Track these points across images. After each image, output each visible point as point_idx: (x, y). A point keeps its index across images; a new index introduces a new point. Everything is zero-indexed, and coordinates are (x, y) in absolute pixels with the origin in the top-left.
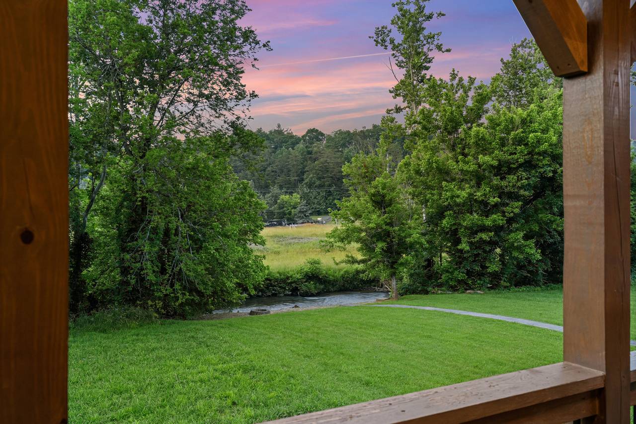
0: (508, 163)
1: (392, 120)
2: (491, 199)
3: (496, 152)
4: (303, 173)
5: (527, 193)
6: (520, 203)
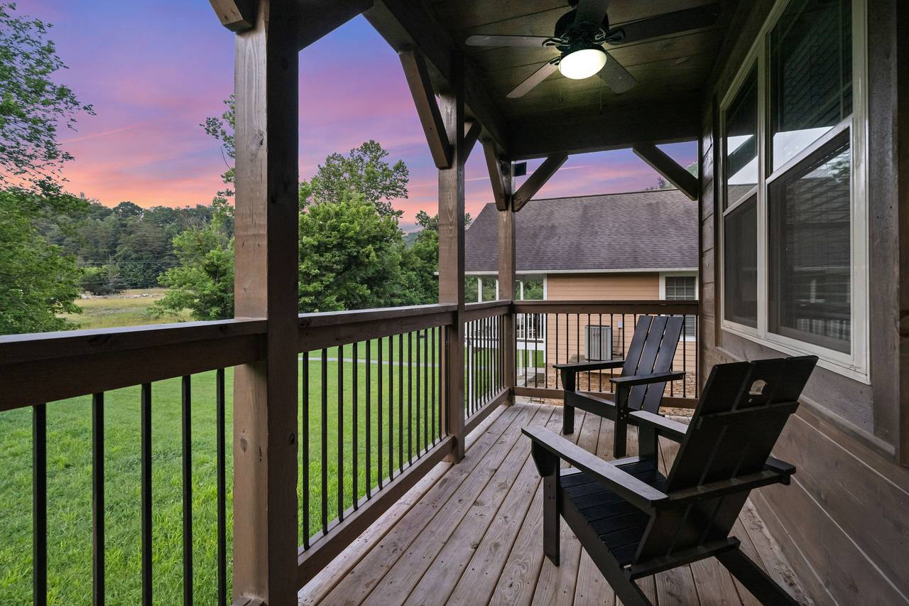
0: (325, 244)
1: (224, 202)
2: (313, 271)
3: (317, 235)
4: (115, 245)
5: (339, 267)
6: (334, 274)
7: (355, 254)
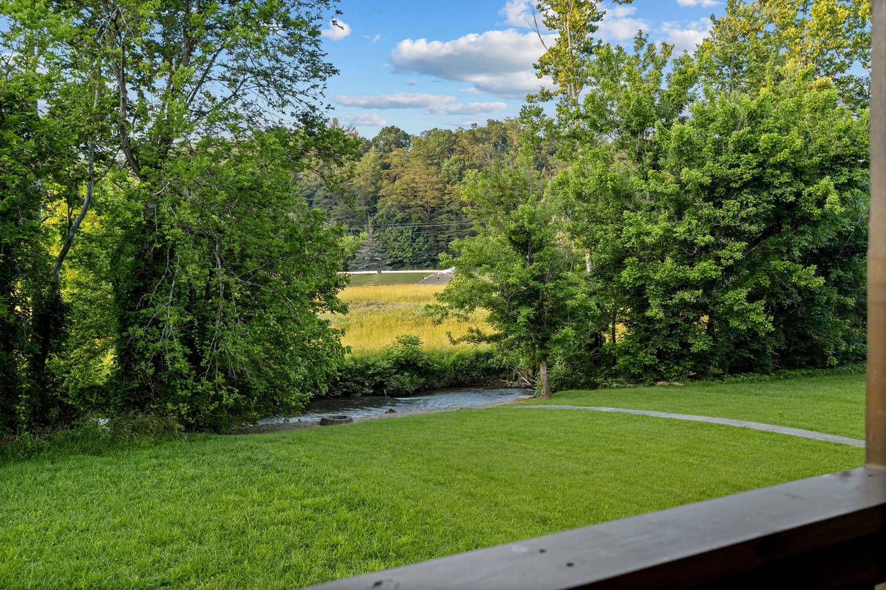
0: (727, 181)
1: (538, 113)
2: (700, 237)
3: (709, 163)
4: (375, 199)
5: (754, 228)
6: (744, 244)
7: (792, 198)
